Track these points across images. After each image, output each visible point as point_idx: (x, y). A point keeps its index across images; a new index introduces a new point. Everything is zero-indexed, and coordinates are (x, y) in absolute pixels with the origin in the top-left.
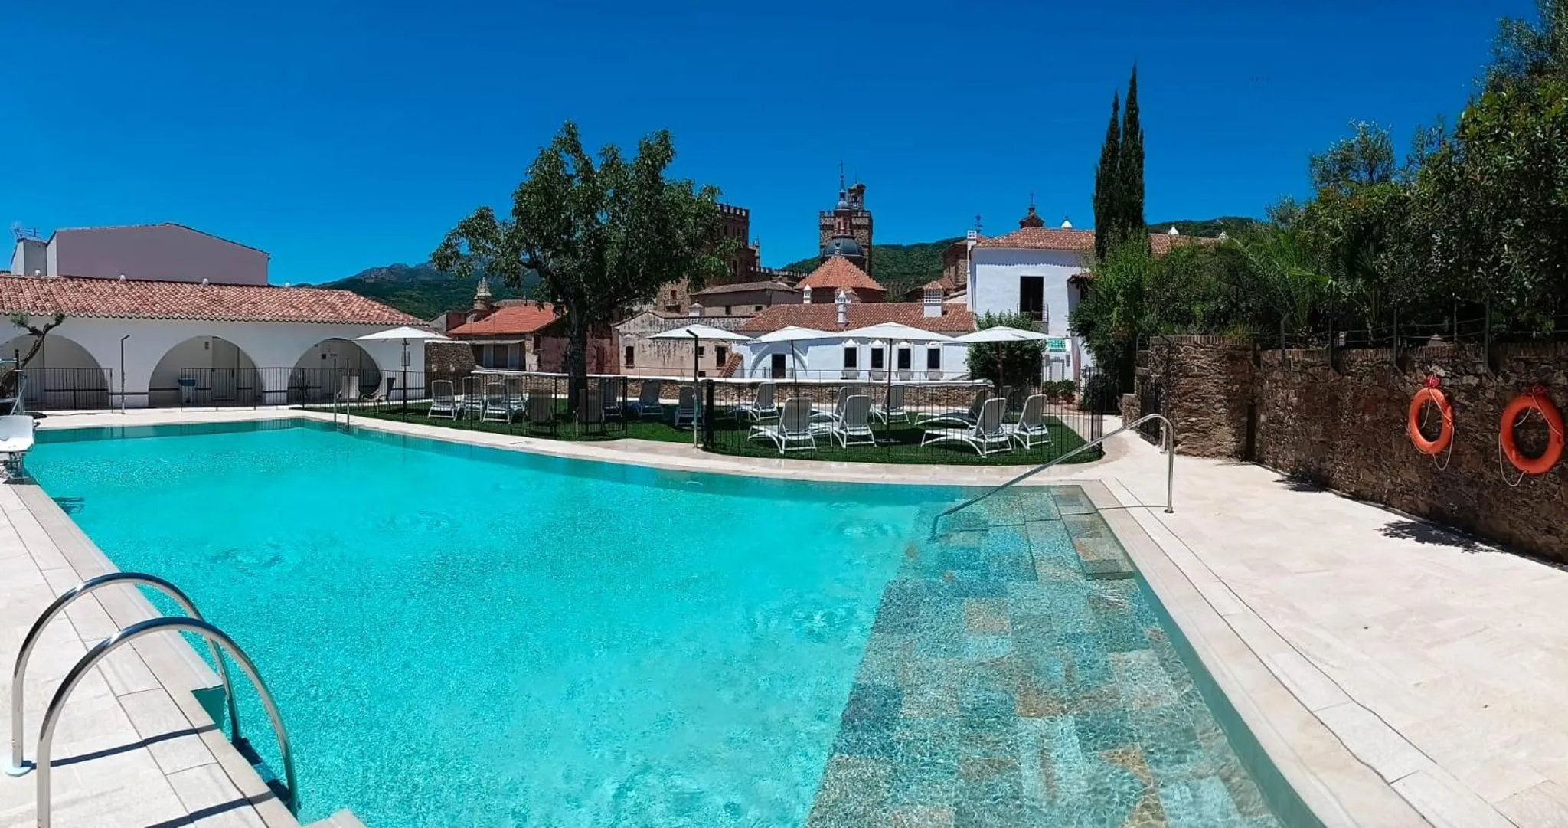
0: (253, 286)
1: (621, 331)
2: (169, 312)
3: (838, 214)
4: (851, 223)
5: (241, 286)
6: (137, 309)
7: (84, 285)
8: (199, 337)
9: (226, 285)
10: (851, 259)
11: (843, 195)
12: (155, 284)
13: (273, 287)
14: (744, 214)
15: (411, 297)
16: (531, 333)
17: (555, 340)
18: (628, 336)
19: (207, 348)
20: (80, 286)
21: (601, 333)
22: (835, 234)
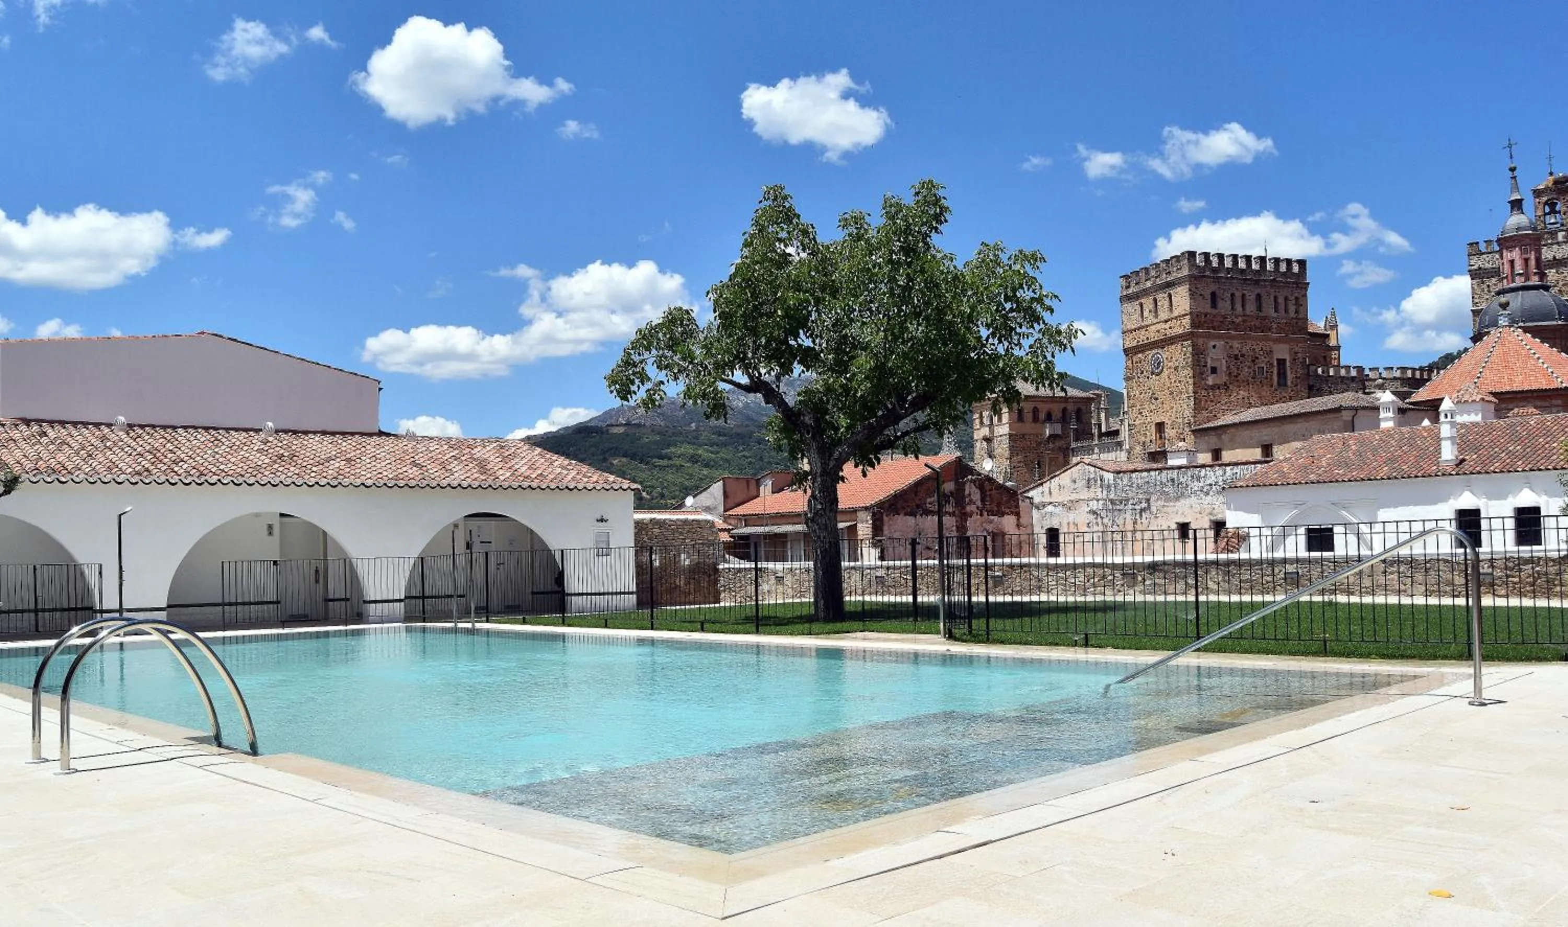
0: (353, 434)
1: (1037, 500)
2: (202, 474)
3: (1505, 243)
4: (1538, 260)
5: (333, 434)
6: (147, 470)
7: (50, 431)
8: (257, 515)
9: (306, 433)
10: (1536, 332)
11: (1517, 205)
12: (180, 431)
13: (388, 435)
14: (1296, 268)
15: (694, 459)
16: (866, 508)
17: (911, 520)
18: (1050, 508)
19: (270, 534)
20: (45, 434)
21: (999, 505)
22: (1505, 284)
